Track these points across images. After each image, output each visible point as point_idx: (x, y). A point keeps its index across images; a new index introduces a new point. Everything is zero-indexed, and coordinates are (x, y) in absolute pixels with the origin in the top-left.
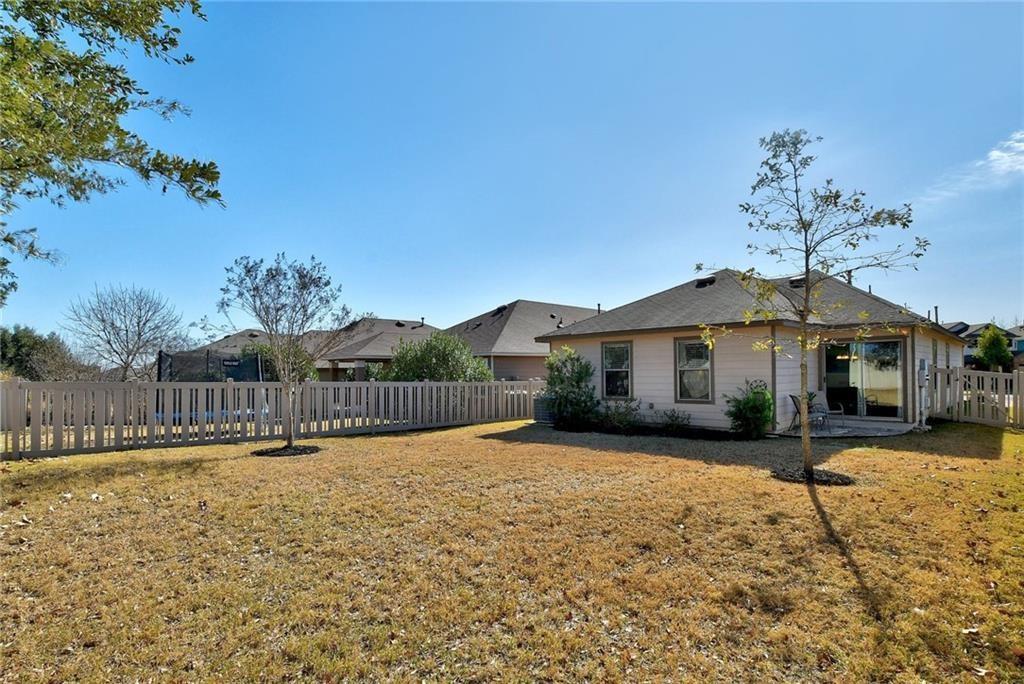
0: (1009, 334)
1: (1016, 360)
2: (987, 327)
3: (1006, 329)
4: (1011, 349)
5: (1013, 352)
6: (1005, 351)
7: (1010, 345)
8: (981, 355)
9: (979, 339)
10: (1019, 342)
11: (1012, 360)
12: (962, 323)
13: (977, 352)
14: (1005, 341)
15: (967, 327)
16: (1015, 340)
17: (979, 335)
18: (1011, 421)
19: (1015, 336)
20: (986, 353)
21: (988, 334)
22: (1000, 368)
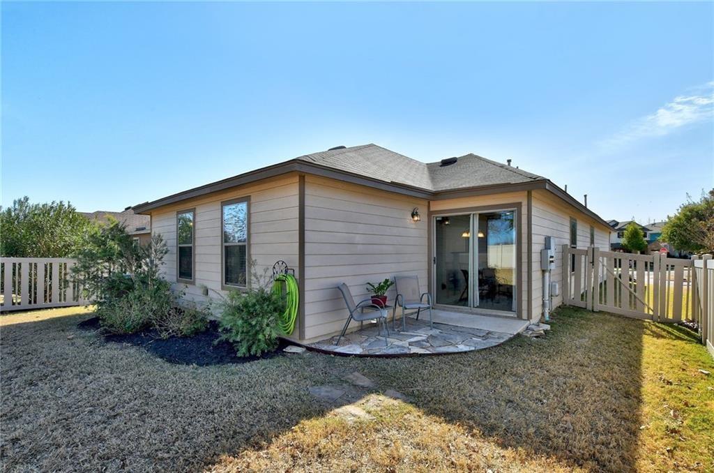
0: (644, 229)
1: (649, 247)
2: (629, 223)
3: (643, 225)
4: (646, 239)
5: (647, 241)
6: (642, 240)
7: (645, 236)
8: (626, 242)
9: (625, 231)
10: (651, 234)
11: (647, 246)
12: (614, 221)
13: (623, 241)
14: (642, 233)
15: (617, 224)
16: (648, 233)
17: (625, 229)
18: (651, 313)
19: (648, 230)
20: (629, 242)
21: (630, 228)
22: (639, 252)
